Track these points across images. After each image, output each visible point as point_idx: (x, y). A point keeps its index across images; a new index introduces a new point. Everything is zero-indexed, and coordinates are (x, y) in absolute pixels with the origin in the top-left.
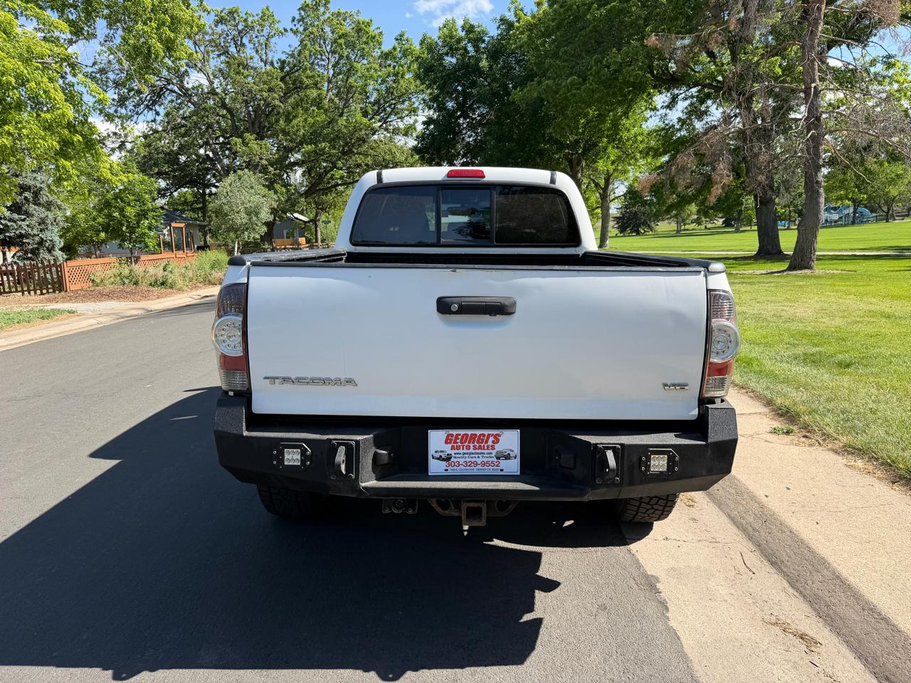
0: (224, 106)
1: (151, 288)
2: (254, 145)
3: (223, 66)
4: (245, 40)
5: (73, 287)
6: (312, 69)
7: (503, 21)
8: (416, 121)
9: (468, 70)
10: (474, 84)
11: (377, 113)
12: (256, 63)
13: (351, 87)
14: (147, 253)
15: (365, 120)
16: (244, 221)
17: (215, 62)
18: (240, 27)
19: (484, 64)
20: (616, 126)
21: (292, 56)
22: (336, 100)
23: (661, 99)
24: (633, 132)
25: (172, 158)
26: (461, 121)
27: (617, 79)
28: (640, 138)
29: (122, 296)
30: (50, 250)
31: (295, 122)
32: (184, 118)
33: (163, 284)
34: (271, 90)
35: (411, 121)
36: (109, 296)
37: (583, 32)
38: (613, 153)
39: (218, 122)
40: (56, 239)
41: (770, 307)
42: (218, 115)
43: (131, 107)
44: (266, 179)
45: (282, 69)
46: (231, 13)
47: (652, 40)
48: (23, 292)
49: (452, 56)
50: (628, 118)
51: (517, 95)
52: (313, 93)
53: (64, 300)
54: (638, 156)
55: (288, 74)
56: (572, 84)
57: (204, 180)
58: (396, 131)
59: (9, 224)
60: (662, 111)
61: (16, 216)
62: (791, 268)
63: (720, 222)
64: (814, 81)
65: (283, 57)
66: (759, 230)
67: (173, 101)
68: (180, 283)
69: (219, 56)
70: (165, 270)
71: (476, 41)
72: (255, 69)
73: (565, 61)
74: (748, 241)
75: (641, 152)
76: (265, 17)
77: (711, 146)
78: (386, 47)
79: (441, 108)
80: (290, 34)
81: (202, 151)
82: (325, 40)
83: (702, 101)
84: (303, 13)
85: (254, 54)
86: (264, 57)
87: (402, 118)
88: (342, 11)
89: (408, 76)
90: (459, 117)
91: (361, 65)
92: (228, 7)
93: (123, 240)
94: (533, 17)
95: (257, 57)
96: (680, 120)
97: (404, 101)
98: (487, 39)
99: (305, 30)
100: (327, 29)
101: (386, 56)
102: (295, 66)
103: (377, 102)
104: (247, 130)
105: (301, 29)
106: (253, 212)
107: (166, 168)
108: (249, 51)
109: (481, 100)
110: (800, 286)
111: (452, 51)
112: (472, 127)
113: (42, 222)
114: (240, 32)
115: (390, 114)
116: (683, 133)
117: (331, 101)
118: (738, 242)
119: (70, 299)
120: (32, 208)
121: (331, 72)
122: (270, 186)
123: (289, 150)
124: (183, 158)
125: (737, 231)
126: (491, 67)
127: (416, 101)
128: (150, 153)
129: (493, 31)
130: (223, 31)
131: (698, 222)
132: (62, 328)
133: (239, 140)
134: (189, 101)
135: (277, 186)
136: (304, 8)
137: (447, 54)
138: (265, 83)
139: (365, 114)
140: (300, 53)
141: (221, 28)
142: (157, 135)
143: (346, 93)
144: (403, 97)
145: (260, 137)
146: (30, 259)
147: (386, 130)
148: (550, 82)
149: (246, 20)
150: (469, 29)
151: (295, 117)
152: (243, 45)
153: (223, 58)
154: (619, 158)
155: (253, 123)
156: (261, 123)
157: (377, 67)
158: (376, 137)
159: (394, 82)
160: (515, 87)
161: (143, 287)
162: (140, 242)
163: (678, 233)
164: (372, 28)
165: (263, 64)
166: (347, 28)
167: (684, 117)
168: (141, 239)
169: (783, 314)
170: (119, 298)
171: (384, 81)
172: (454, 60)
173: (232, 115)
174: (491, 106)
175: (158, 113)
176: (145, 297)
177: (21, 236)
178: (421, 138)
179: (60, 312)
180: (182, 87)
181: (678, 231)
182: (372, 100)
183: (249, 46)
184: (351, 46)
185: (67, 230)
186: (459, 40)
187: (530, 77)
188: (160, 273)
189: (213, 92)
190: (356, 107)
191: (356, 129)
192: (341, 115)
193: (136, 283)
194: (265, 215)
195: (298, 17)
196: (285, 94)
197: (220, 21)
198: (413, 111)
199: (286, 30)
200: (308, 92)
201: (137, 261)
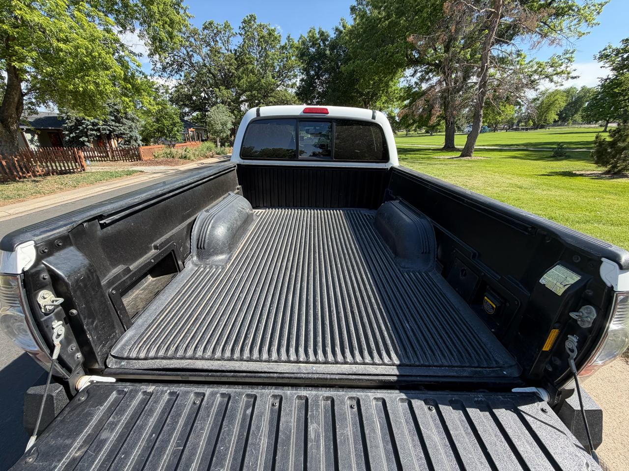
0: (210, 72)
1: (180, 160)
2: (224, 92)
3: (209, 52)
4: (218, 39)
5: (146, 159)
6: (249, 54)
7: (337, 29)
8: (297, 81)
9: (321, 55)
10: (323, 63)
11: (279, 77)
12: (223, 51)
13: (267, 63)
14: (178, 142)
15: (273, 80)
16: (221, 128)
17: (205, 50)
18: (215, 32)
19: (328, 52)
20: (387, 86)
21: (239, 47)
22: (261, 70)
23: (409, 72)
24: (393, 88)
25: (189, 97)
26: (317, 81)
27: (390, 60)
28: (396, 92)
29: (166, 163)
30: (136, 140)
31: (242, 81)
32: (193, 78)
33: (185, 157)
34: (230, 65)
35: (295, 81)
36: (160, 163)
37: (376, 35)
38: (384, 98)
39: (209, 80)
40: (138, 136)
41: (460, 179)
42: (208, 77)
43: (168, 72)
44: (230, 109)
45: (235, 54)
46: (210, 24)
47: (411, 39)
48: (123, 160)
49: (313, 48)
50: (392, 81)
51: (343, 68)
52: (250, 67)
53: (141, 165)
54: (395, 100)
55: (238, 56)
56: (369, 63)
57: (205, 108)
58: (288, 86)
59: (115, 128)
60: (409, 78)
61: (117, 124)
62: (462, 156)
63: (424, 131)
64: (487, 62)
65: (236, 48)
66: (446, 135)
67: (187, 69)
68: (192, 158)
69: (206, 46)
70: (185, 151)
71: (324, 40)
72: (223, 54)
73: (367, 50)
74: (439, 140)
75: (396, 98)
76: (227, 26)
77: (433, 96)
78: (282, 44)
79: (308, 74)
80: (239, 35)
81: (203, 95)
82: (254, 39)
83: (427, 73)
84: (244, 24)
85: (222, 46)
86: (227, 48)
87: (290, 80)
88: (262, 24)
89: (293, 58)
90: (316, 79)
91: (271, 52)
92: (209, 21)
93: (166, 137)
94: (352, 26)
95: (224, 47)
96: (415, 83)
97: (291, 71)
98: (329, 39)
99: (245, 33)
100: (256, 34)
101: (283, 48)
102: (241, 52)
103: (279, 71)
104: (222, 85)
105: (243, 33)
106: (224, 124)
107: (187, 102)
108: (220, 45)
109: (326, 71)
110: (470, 167)
111: (313, 45)
112: (322, 84)
113: (130, 127)
114: (215, 34)
115: (285, 78)
116: (417, 89)
117: (258, 70)
118: (431, 141)
119: (143, 165)
120: (124, 120)
121: (258, 56)
122: (232, 112)
123: (241, 95)
124: (194, 98)
125: (431, 135)
126: (331, 54)
127: (297, 71)
128: (178, 95)
129: (332, 35)
130: (207, 33)
131: (415, 130)
132: (136, 180)
133: (217, 90)
134: (195, 69)
135: (236, 112)
136: (244, 22)
137: (311, 47)
138: (228, 61)
139: (273, 77)
140: (243, 46)
141: (206, 32)
142: (181, 86)
143: (265, 66)
144: (291, 69)
145: (227, 88)
146: (127, 144)
147: (283, 85)
148: (359, 62)
149: (217, 28)
150: (322, 34)
151: (242, 78)
152: (217, 41)
153: (208, 48)
154: (386, 101)
155: (224, 82)
156: (227, 81)
157: (278, 53)
158: (278, 89)
159: (286, 61)
160: (341, 65)
161: (176, 159)
162: (174, 138)
163: (407, 136)
164: (276, 33)
165: (226, 51)
166: (265, 33)
167: (418, 81)
168: (174, 136)
169: (467, 184)
170: (165, 164)
171: (282, 61)
172: (314, 50)
173: (214, 77)
174: (330, 74)
175: (181, 76)
176: (177, 164)
177: (121, 134)
178: (299, 88)
179: (136, 171)
180: (191, 63)
181: (407, 135)
182: (277, 70)
183: (220, 41)
184: (266, 42)
185: (143, 131)
186: (317, 40)
187: (349, 59)
188: (184, 153)
189: (205, 65)
190: (269, 74)
191: (270, 84)
192: (263, 78)
193: (173, 157)
194: (230, 126)
195: (242, 27)
196: (238, 67)
197: (205, 28)
198: (295, 76)
199: (236, 34)
200: (248, 66)
201: (174, 146)
